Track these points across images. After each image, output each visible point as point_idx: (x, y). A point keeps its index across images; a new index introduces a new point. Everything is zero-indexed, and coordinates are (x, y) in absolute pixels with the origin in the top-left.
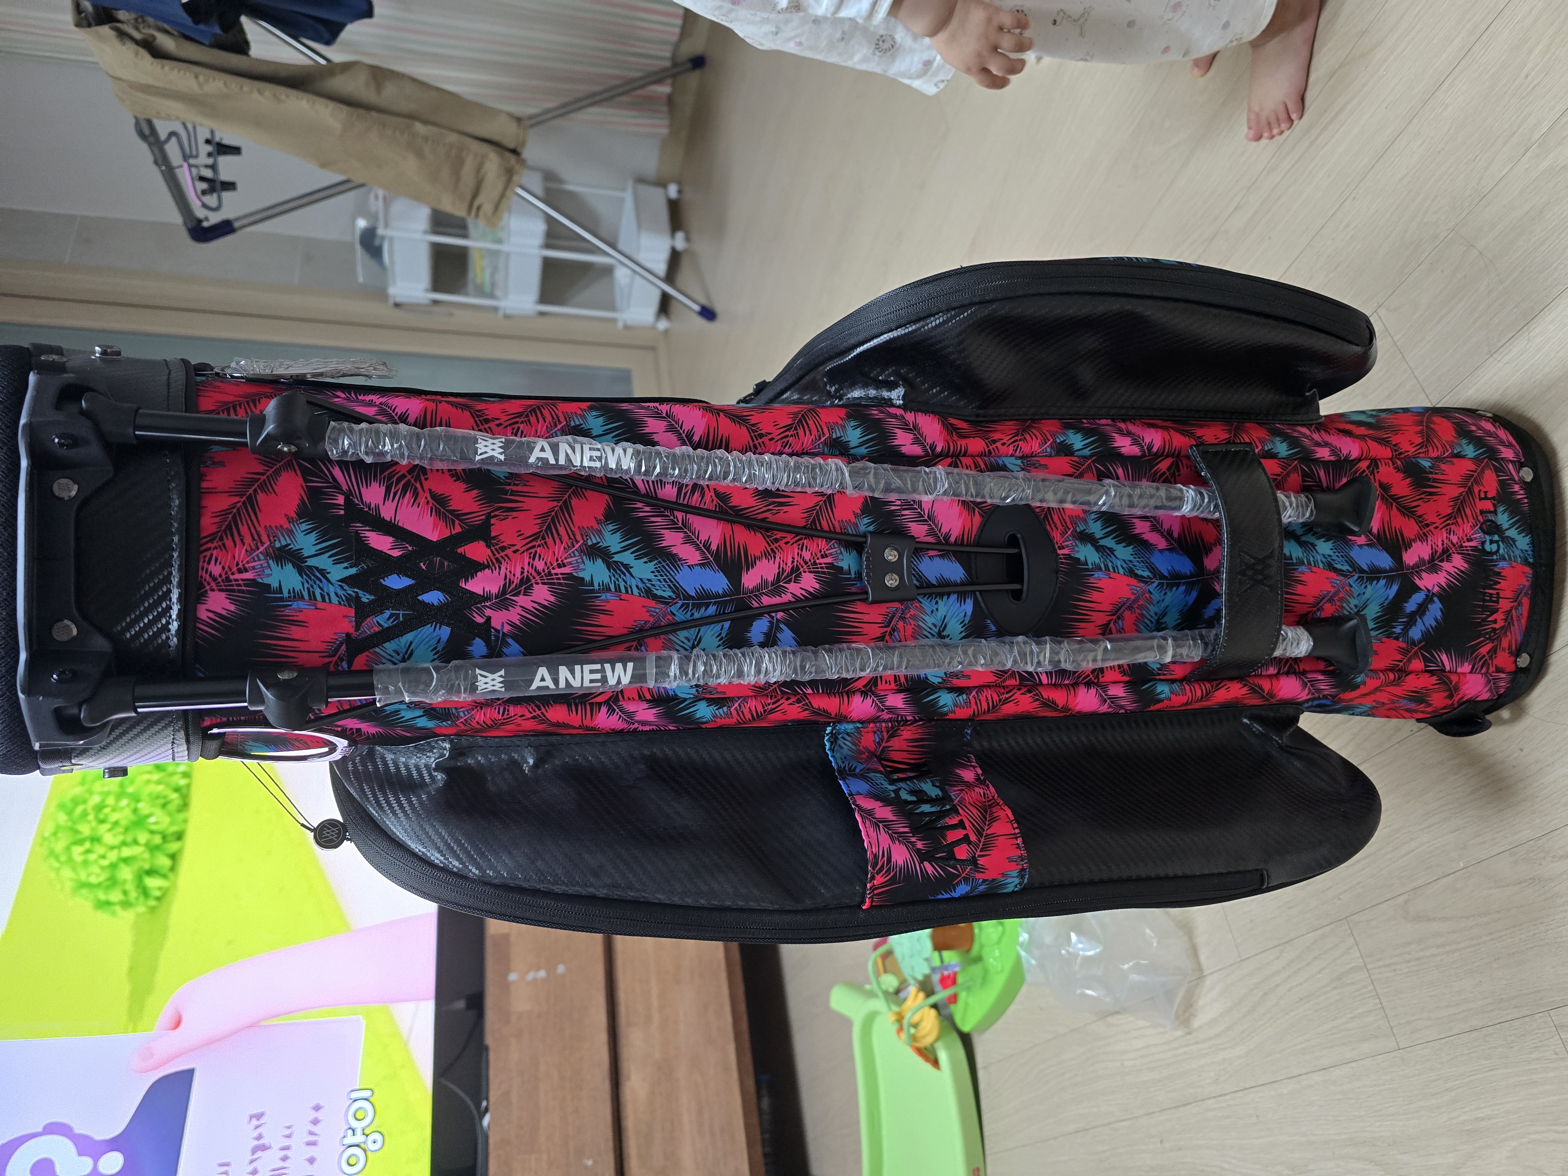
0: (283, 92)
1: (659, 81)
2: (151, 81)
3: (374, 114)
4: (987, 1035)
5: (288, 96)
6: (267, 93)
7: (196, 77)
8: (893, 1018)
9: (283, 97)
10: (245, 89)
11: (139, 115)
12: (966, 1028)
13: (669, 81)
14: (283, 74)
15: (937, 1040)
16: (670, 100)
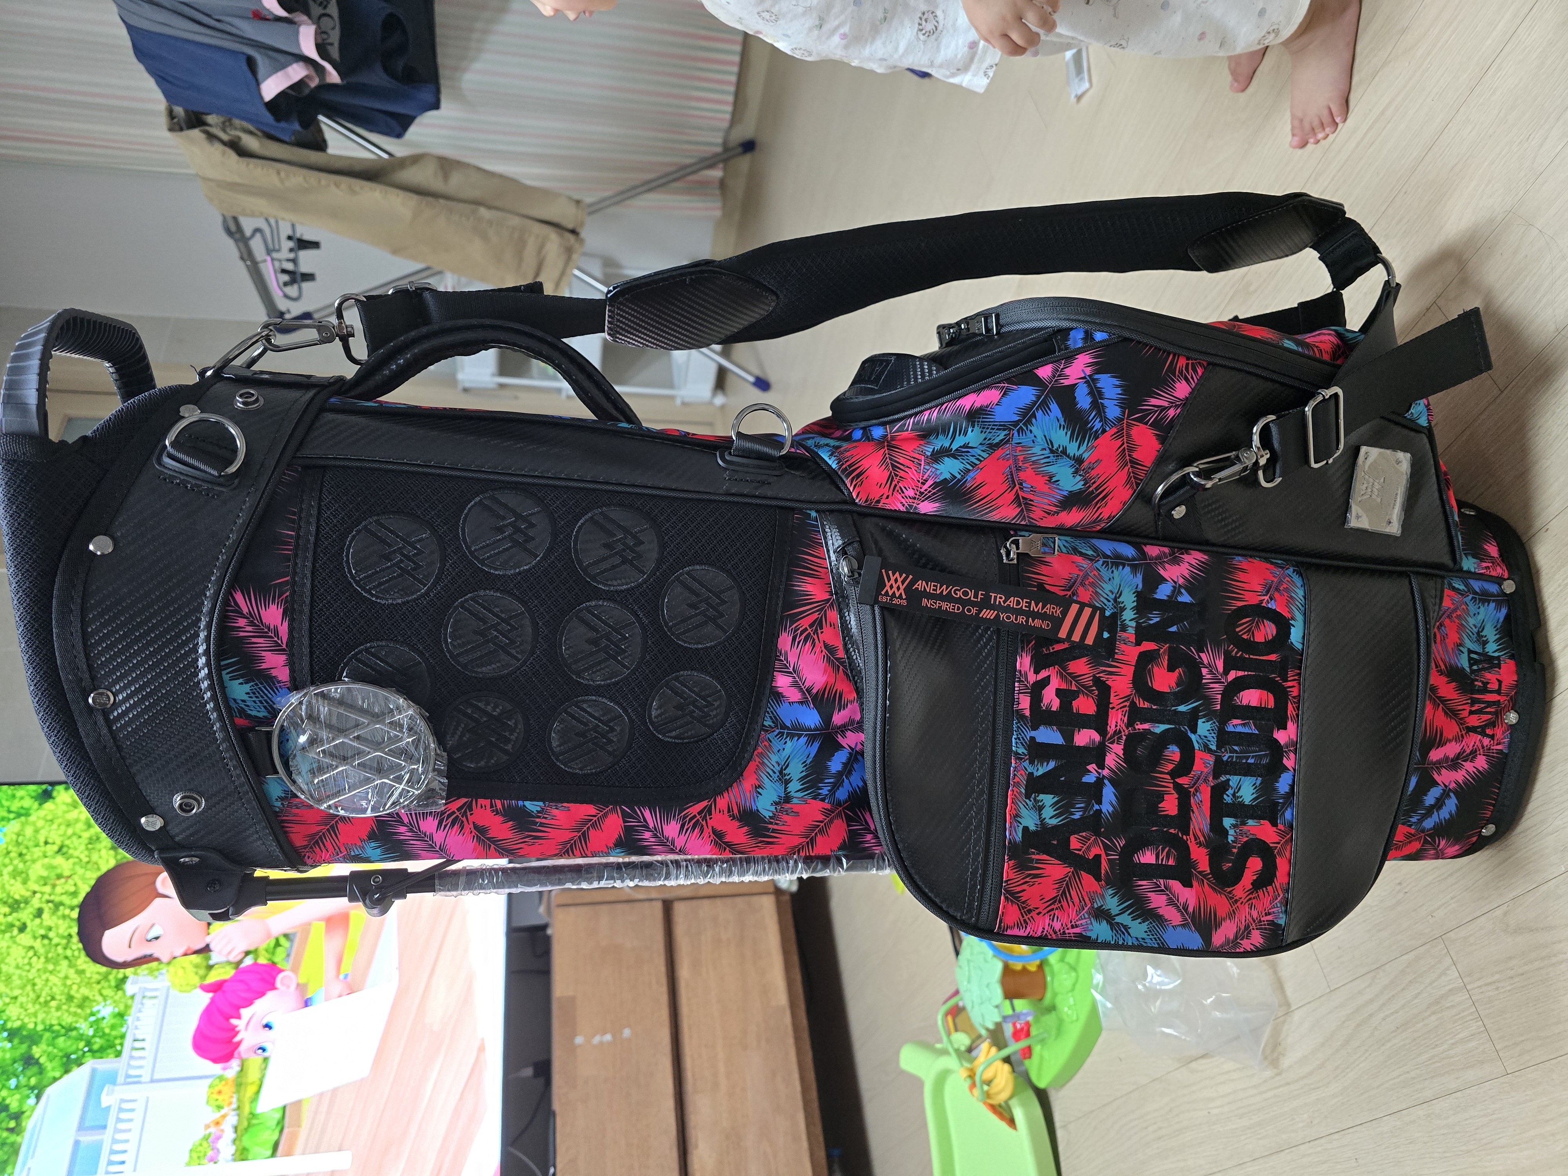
0: (358, 184)
1: (711, 166)
2: (236, 179)
3: (442, 201)
4: (1064, 1092)
5: (362, 188)
6: (343, 186)
7: (278, 173)
8: (965, 1074)
9: (357, 189)
10: (323, 182)
11: (226, 214)
12: (1042, 1085)
13: (721, 165)
14: (358, 167)
15: (1011, 1098)
16: (722, 184)
